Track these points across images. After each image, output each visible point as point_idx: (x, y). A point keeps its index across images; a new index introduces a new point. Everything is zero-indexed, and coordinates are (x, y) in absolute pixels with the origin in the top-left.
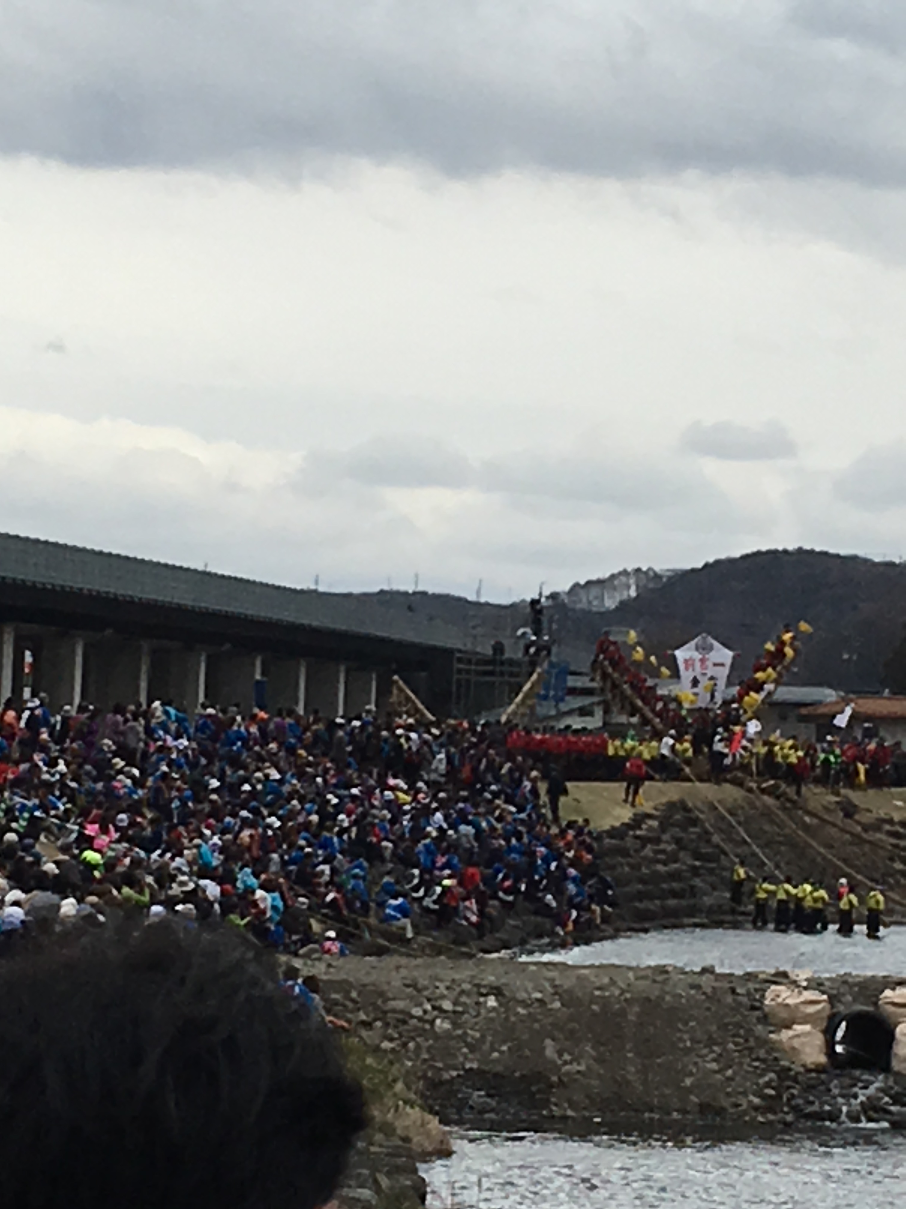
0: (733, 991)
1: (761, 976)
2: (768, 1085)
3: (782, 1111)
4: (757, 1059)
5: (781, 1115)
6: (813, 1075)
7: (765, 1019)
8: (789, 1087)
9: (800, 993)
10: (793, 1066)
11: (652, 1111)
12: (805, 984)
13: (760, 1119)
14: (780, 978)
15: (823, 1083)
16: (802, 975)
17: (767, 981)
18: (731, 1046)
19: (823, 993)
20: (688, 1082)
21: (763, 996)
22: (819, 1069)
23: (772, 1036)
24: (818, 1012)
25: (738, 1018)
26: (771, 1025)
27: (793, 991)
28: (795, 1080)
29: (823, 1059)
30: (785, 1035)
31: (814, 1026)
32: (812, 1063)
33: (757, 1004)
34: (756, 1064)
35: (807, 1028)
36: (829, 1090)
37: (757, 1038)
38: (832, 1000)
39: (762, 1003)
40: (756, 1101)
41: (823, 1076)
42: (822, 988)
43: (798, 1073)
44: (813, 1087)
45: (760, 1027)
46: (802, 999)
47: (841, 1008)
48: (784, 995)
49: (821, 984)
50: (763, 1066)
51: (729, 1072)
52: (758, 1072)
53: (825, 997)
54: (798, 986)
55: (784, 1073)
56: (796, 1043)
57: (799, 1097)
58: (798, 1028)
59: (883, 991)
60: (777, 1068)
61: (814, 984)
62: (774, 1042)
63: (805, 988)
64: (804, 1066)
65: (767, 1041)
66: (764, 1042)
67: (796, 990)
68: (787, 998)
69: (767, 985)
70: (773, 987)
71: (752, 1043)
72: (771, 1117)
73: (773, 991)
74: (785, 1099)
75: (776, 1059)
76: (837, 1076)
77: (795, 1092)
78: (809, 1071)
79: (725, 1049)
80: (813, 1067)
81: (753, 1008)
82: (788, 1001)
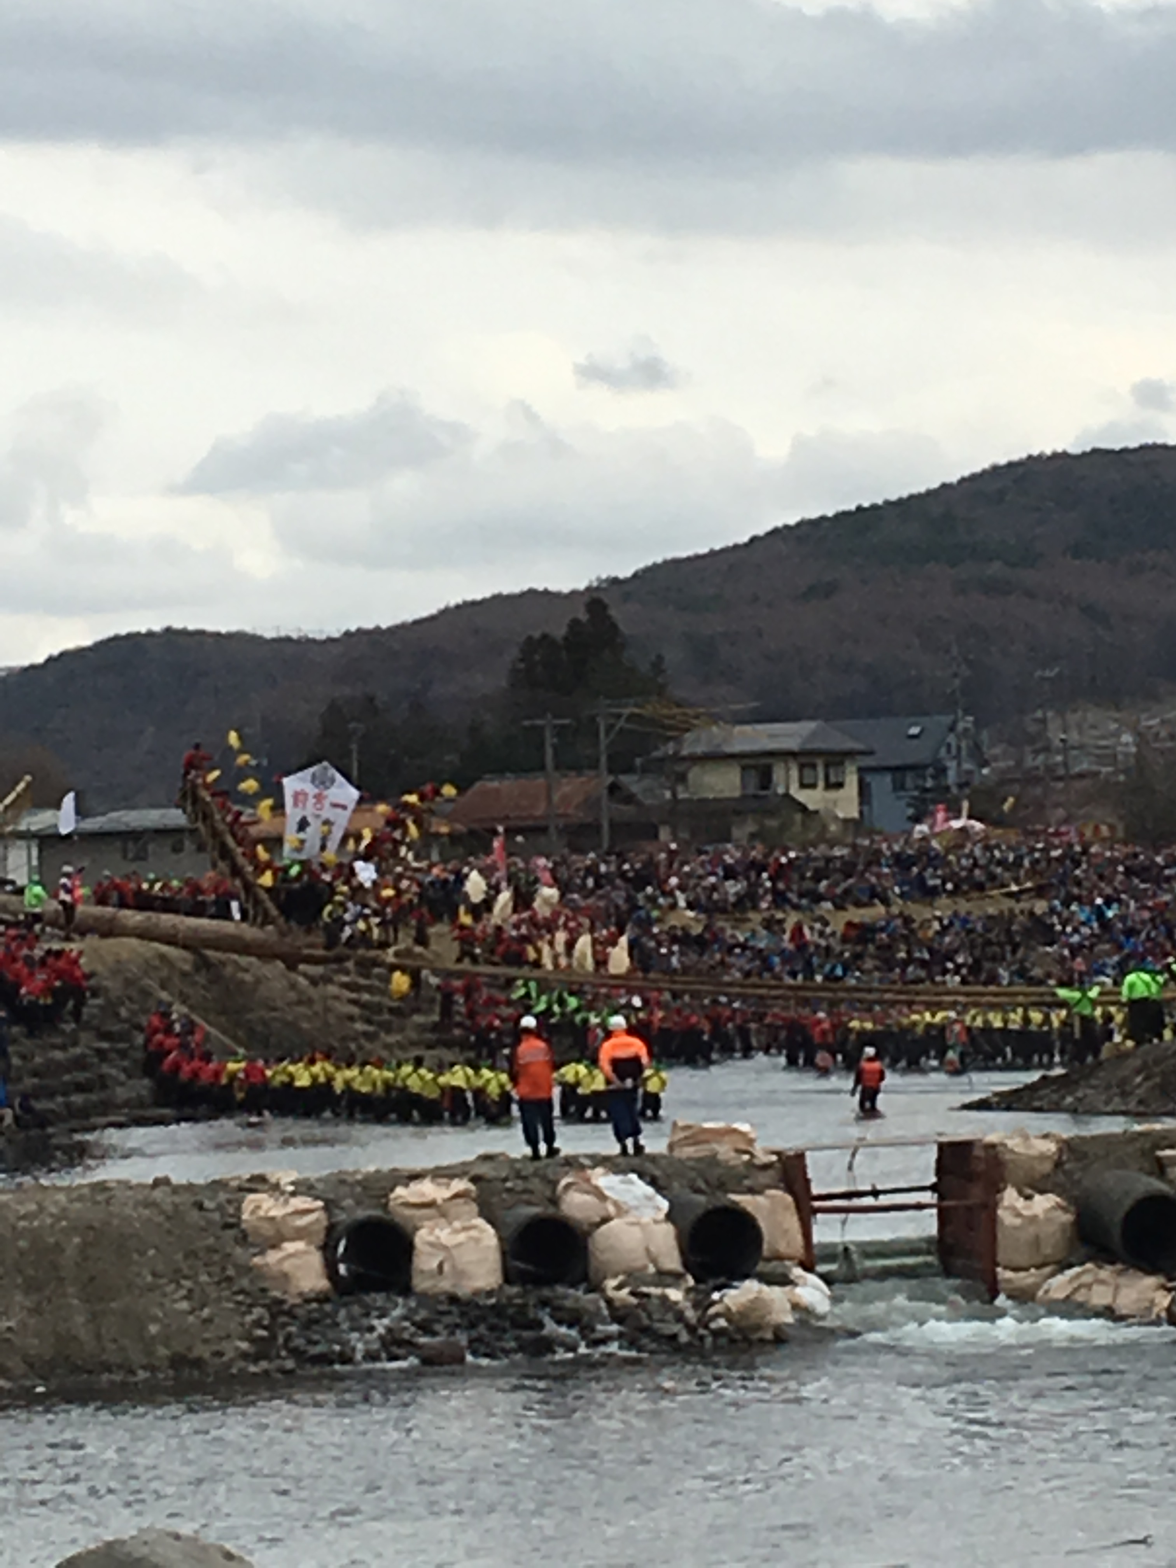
0: (200, 1207)
1: (234, 1184)
2: (258, 1324)
3: (279, 1357)
4: (241, 1292)
5: (278, 1363)
6: (314, 1305)
7: (243, 1239)
8: (284, 1325)
9: (286, 1202)
10: (286, 1297)
11: (110, 1371)
12: (291, 1188)
13: (253, 1369)
14: (258, 1183)
15: (327, 1315)
16: (286, 1177)
17: (241, 1189)
18: (204, 1278)
19: (317, 1198)
20: (153, 1329)
21: (239, 1209)
22: (322, 1298)
23: (257, 1260)
24: (311, 1224)
25: (211, 1241)
26: (253, 1245)
27: (277, 1200)
28: (290, 1313)
29: (323, 1284)
30: (272, 1257)
31: (309, 1243)
32: (311, 1290)
33: (232, 1220)
34: (240, 1298)
35: (300, 1245)
36: (337, 1325)
37: (236, 1266)
38: (329, 1206)
39: (239, 1218)
40: (244, 1345)
41: (328, 1307)
42: (313, 1192)
43: (294, 1306)
44: (317, 1322)
45: (238, 1251)
46: (289, 1209)
47: (342, 1217)
48: (265, 1206)
49: (311, 1187)
50: (249, 1301)
51: (206, 1312)
52: (243, 1309)
53: (320, 1204)
54: (283, 1193)
55: (276, 1308)
56: (287, 1266)
57: (298, 1336)
58: (290, 1247)
59: (392, 1190)
60: (267, 1301)
61: (303, 1189)
62: (258, 1267)
63: (293, 1194)
64: (301, 1294)
65: (249, 1269)
66: (247, 1270)
67: (282, 1199)
68: (269, 1209)
69: (241, 1194)
70: (252, 1196)
71: (231, 1272)
72: (264, 1364)
73: (253, 1201)
74: (281, 1340)
75: (264, 1290)
76: (345, 1305)
77: (293, 1329)
78: (308, 1301)
79: (196, 1282)
80: (312, 1295)
81: (228, 1226)
82: (272, 1213)
